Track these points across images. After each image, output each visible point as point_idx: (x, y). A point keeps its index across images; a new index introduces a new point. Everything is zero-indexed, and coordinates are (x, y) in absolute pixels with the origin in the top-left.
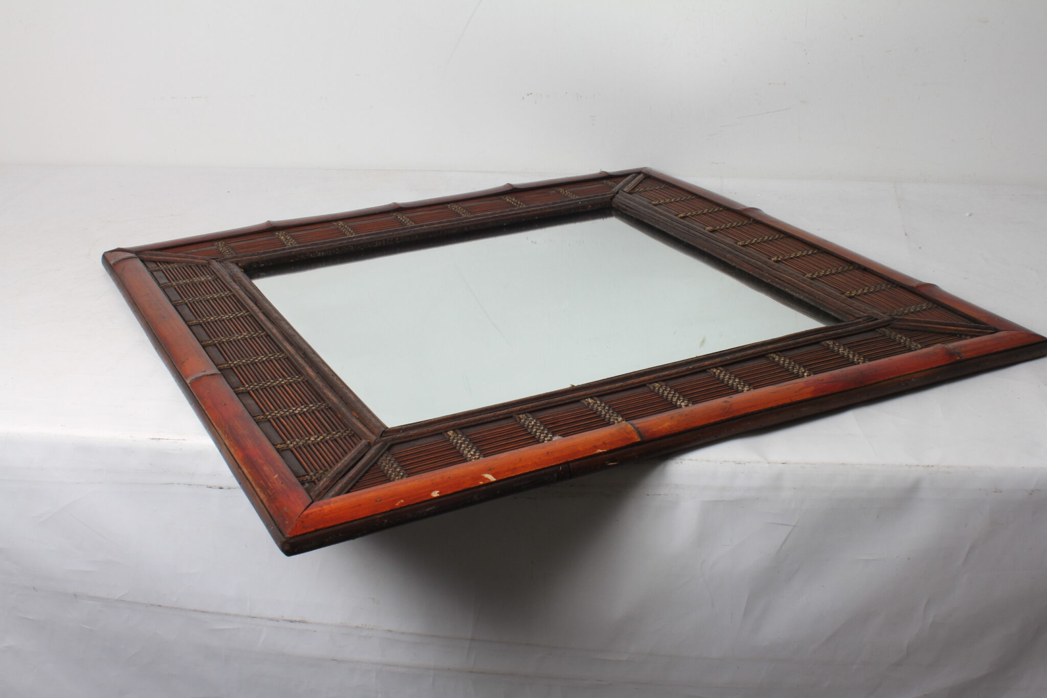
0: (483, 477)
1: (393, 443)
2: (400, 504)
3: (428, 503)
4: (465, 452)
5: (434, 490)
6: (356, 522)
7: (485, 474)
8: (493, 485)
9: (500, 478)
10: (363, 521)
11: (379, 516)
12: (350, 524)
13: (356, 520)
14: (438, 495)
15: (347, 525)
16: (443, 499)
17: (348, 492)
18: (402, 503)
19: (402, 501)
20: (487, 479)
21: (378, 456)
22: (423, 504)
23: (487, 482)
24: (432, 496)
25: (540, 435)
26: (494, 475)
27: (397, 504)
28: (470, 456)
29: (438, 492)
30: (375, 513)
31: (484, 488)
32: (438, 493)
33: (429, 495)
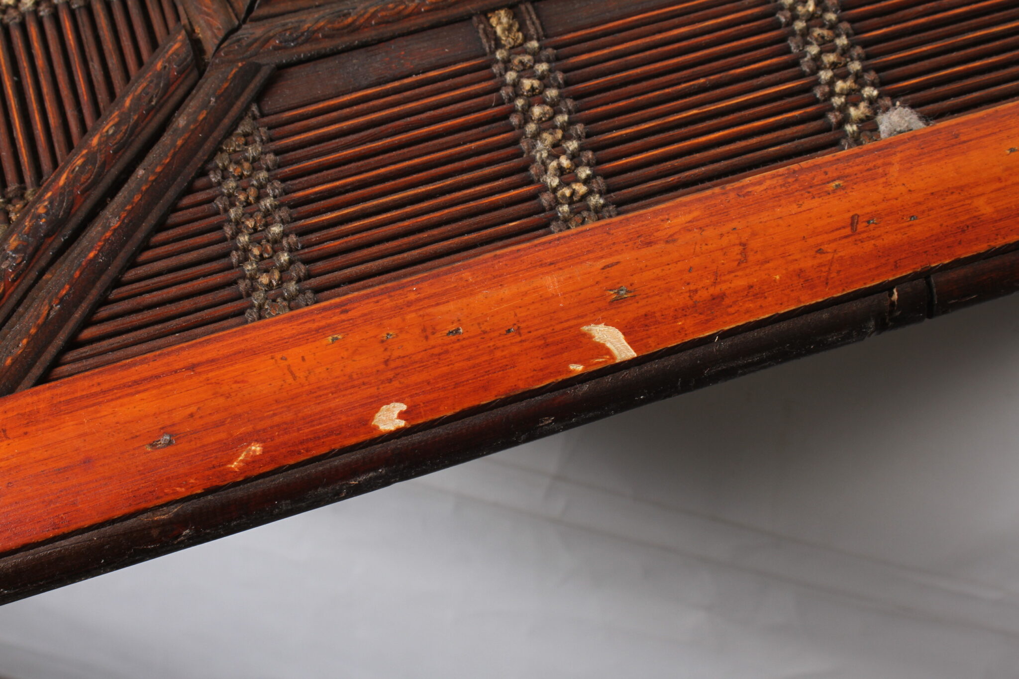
0: (588, 337)
1: (283, 57)
2: (247, 463)
3: (357, 455)
4: (541, 151)
5: (387, 400)
6: (64, 543)
7: (597, 323)
8: (625, 374)
9: (654, 346)
10: (94, 535)
11: (161, 516)
12: (43, 551)
13: (64, 536)
14: (402, 423)
15: (29, 555)
16: (417, 437)
17: (44, 379)
18: (254, 460)
19: (257, 448)
20: (602, 350)
21: (217, 134)
22: (337, 462)
23: (600, 362)
24: (376, 428)
25: (831, 83)
26: (628, 332)
27: (234, 465)
28: (555, 182)
29: (404, 407)
30: (143, 505)
31: (586, 387)
32: (401, 415)
33: (366, 421)
